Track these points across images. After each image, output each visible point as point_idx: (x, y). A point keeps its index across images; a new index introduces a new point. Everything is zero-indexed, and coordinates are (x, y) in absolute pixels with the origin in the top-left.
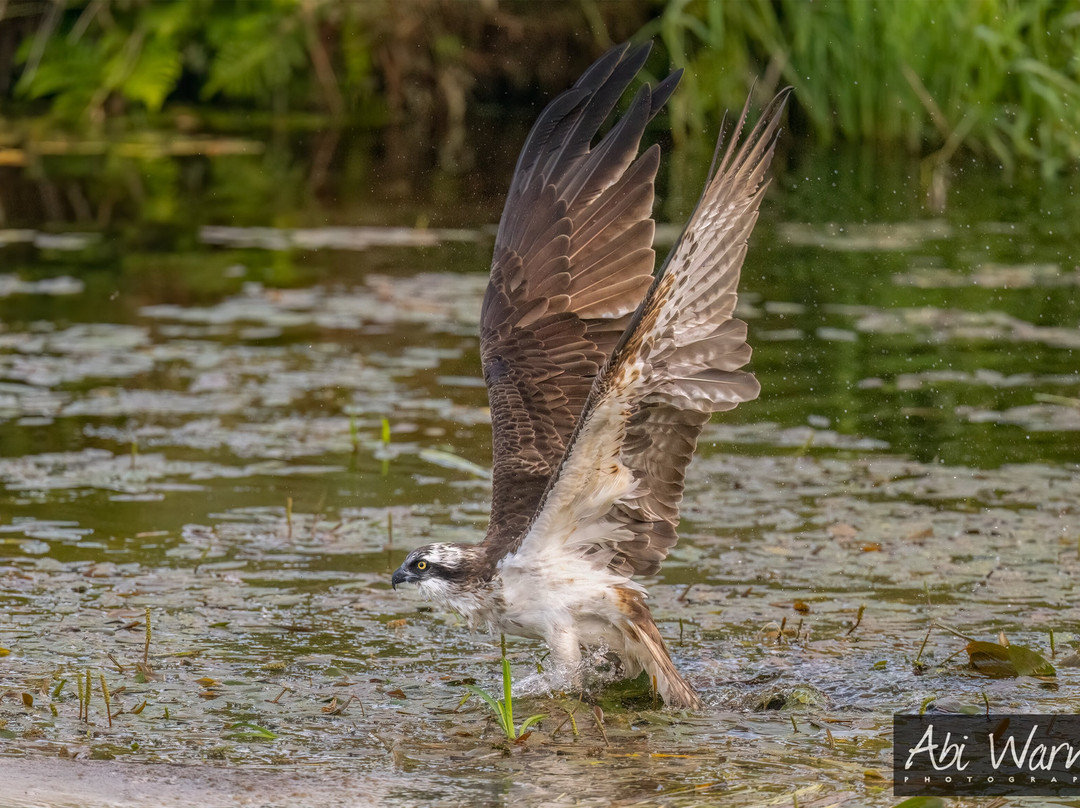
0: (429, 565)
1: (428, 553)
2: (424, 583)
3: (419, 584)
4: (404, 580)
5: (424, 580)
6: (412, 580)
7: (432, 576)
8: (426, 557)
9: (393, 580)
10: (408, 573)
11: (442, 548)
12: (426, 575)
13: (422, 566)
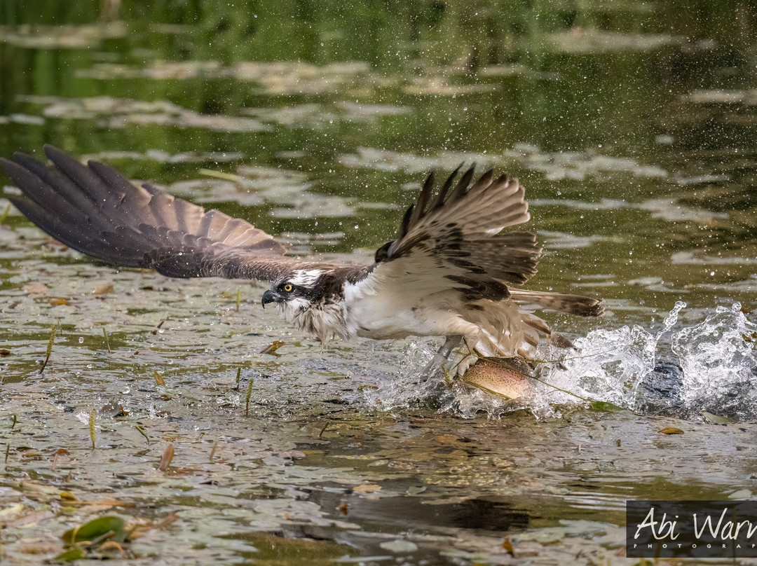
0: (294, 287)
1: (292, 277)
2: (289, 303)
3: (287, 305)
4: (273, 301)
5: (290, 300)
6: (280, 301)
7: (296, 296)
8: (291, 281)
9: (262, 300)
10: (276, 294)
11: (304, 274)
12: (292, 296)
13: (288, 288)
